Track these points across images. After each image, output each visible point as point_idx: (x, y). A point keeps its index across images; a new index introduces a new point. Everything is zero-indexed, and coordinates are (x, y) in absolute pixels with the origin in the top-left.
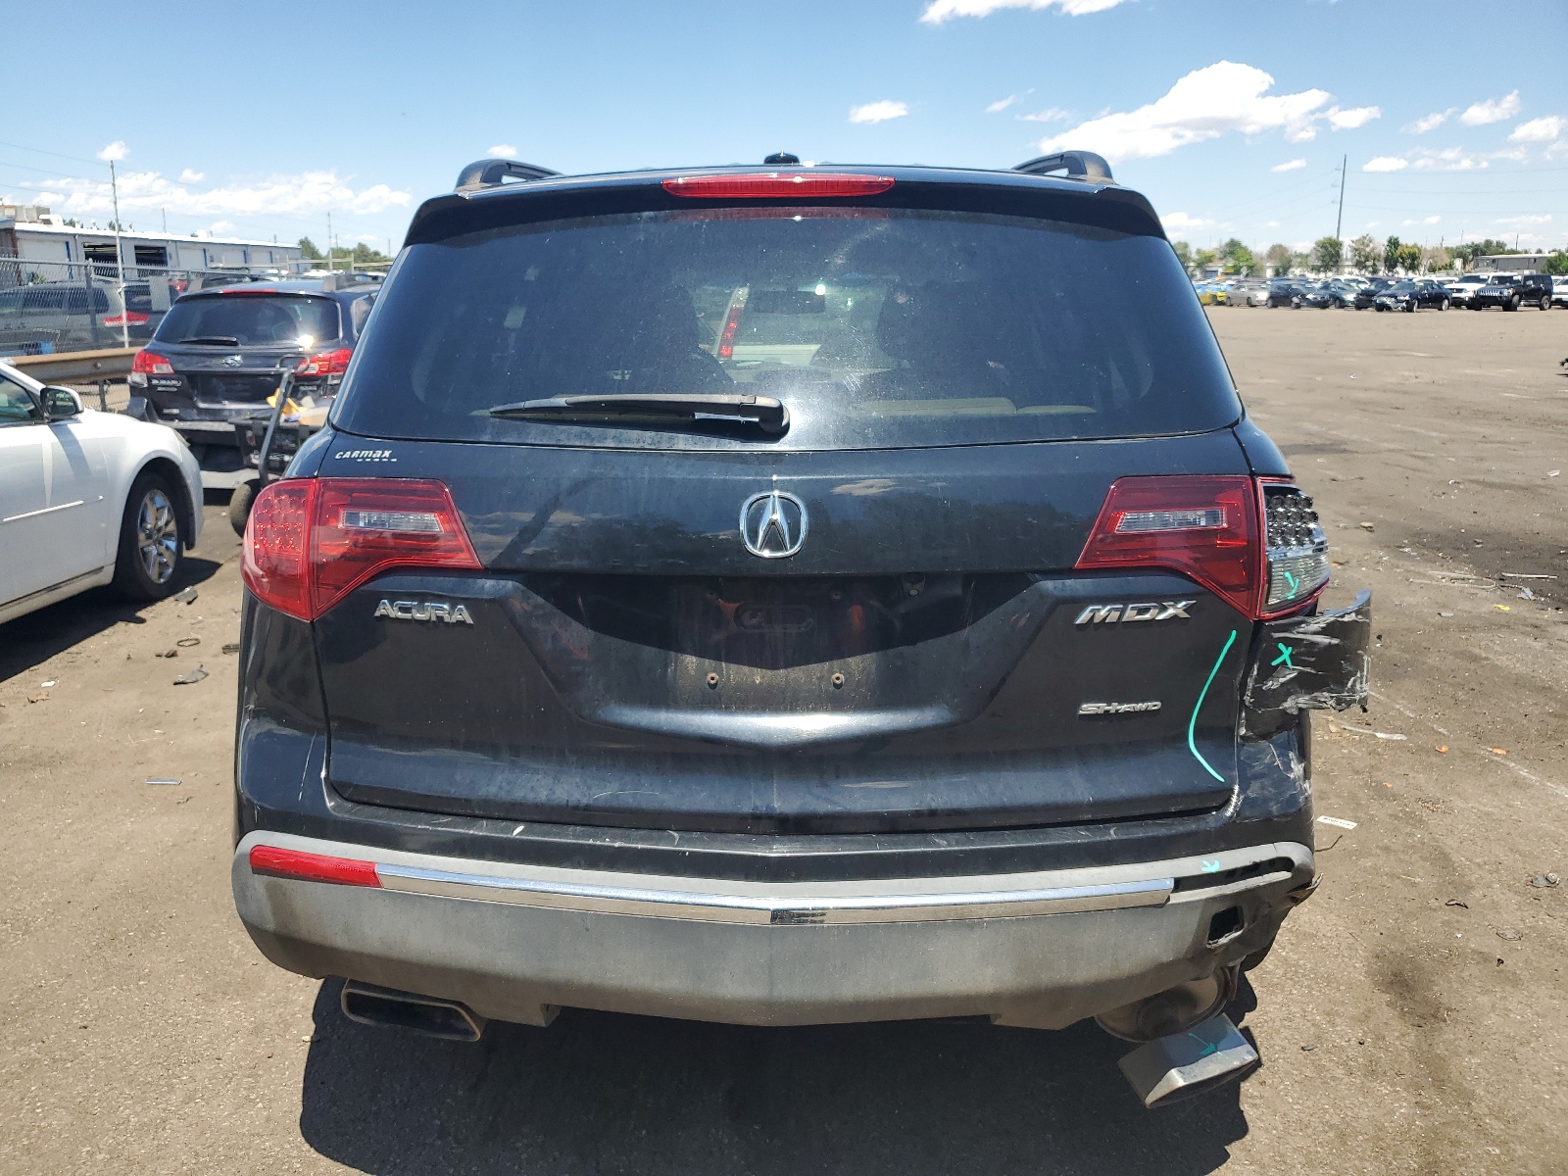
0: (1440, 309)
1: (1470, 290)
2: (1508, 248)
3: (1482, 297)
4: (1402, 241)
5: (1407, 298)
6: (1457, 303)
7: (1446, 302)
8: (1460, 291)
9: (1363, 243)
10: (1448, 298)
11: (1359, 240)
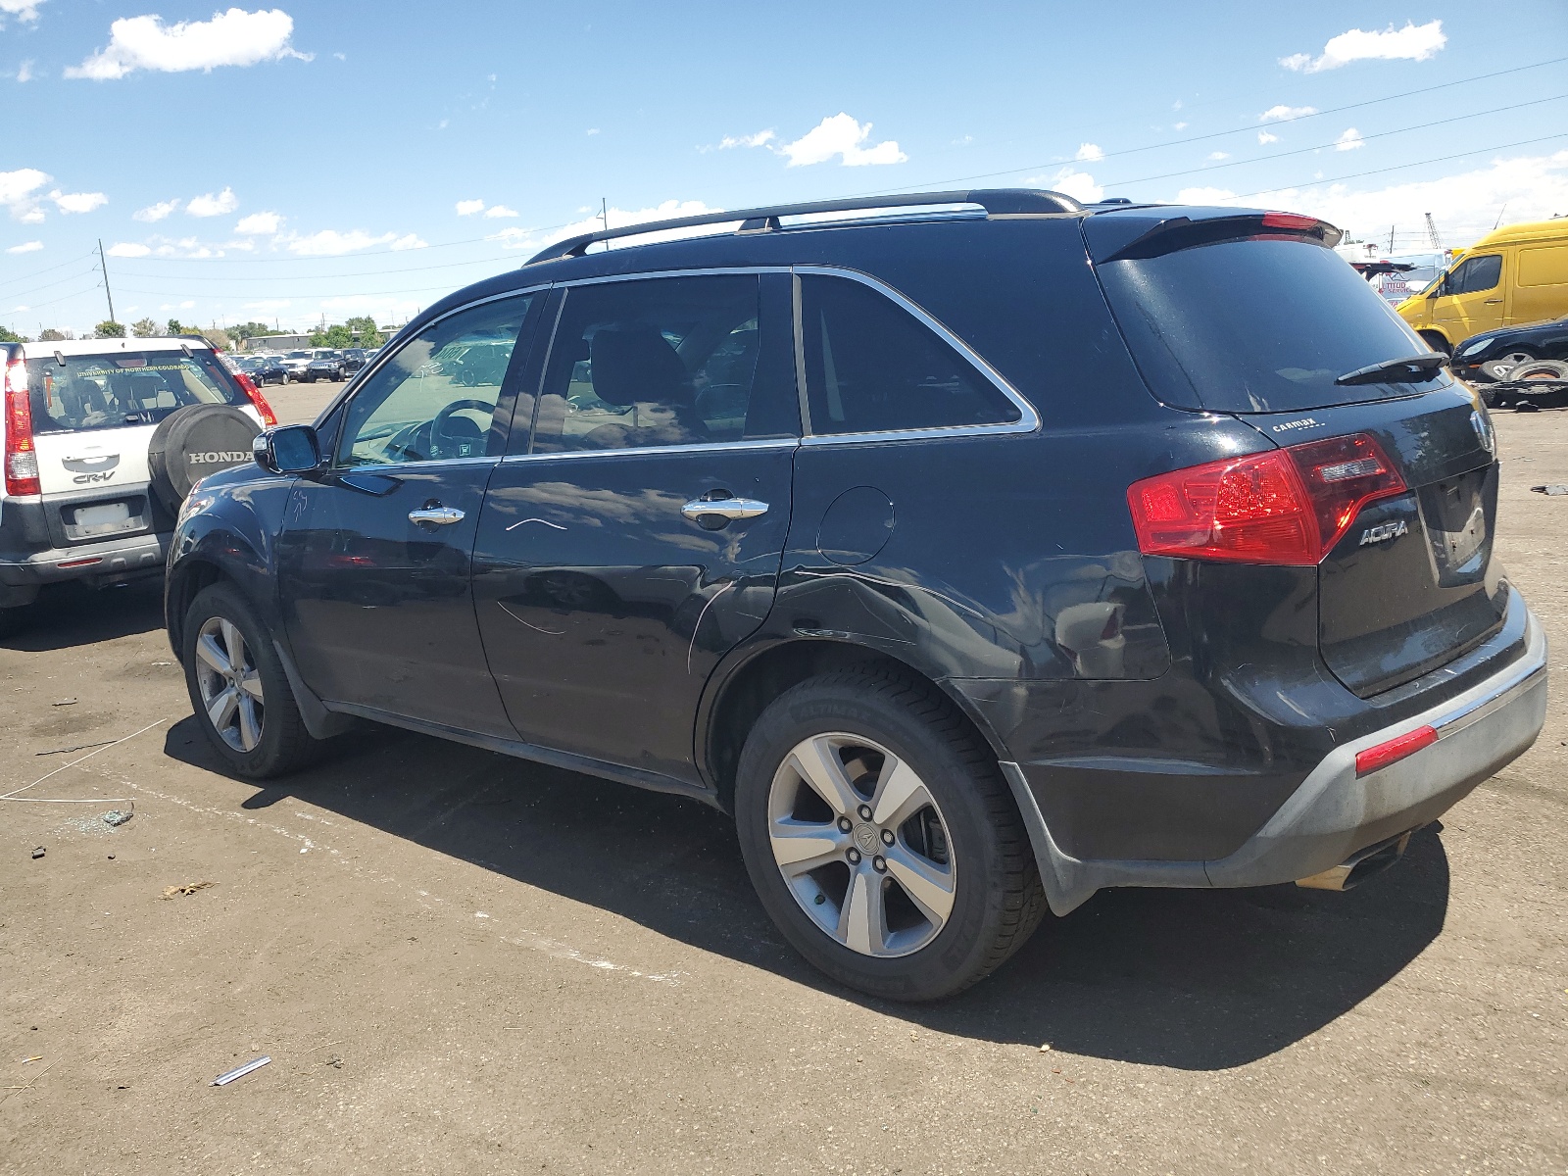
0: (282, 384)
1: (301, 366)
2: (269, 329)
3: (314, 370)
4: (182, 324)
5: (254, 374)
6: (293, 377)
7: (285, 376)
8: (293, 366)
9: (145, 328)
10: (285, 373)
11: (140, 324)
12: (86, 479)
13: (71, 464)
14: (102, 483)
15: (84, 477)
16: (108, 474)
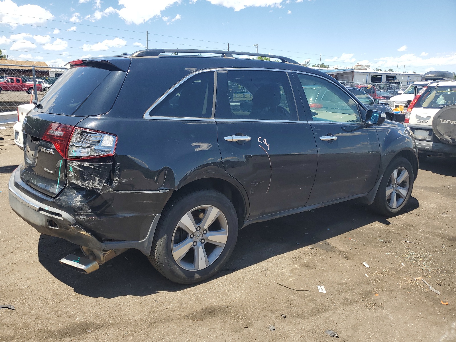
12: (420, 122)
13: (418, 117)
14: (424, 124)
15: (420, 121)
16: (426, 121)
